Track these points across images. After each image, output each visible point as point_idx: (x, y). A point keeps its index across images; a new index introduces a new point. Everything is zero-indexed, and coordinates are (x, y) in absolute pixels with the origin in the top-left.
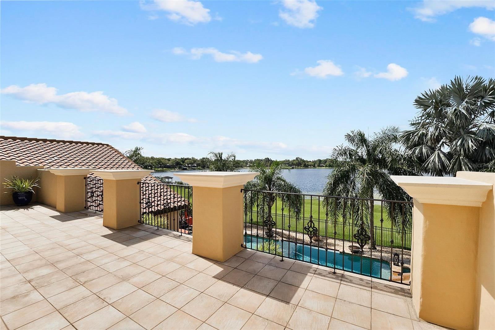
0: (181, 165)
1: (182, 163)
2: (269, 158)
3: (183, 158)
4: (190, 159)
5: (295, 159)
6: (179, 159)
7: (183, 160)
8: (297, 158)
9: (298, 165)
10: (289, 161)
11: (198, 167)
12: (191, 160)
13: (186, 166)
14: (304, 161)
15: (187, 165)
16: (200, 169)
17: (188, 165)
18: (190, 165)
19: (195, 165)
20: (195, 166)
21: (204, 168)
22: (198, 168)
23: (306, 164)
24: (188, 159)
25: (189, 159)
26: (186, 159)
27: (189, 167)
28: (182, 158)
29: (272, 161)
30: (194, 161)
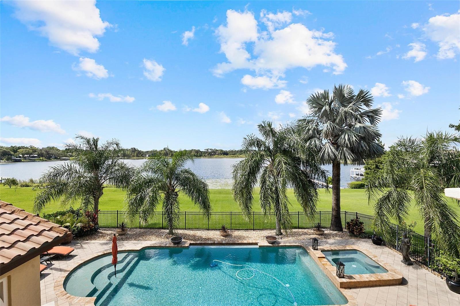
0: (11, 155)
1: (12, 153)
2: (136, 148)
3: (15, 146)
4: (27, 148)
5: (163, 149)
6: (7, 148)
7: (15, 150)
8: (164, 149)
9: (166, 155)
10: (156, 151)
11: (40, 157)
12: (28, 150)
13: (20, 157)
14: (171, 151)
15: (21, 155)
16: (43, 161)
17: (23, 155)
18: (26, 156)
19: (36, 155)
20: (36, 157)
21: (50, 159)
22: (40, 159)
23: (173, 154)
24: (23, 147)
25: (25, 148)
26: (19, 148)
27: (25, 158)
28: (13, 146)
29: (139, 151)
30: (34, 150)
